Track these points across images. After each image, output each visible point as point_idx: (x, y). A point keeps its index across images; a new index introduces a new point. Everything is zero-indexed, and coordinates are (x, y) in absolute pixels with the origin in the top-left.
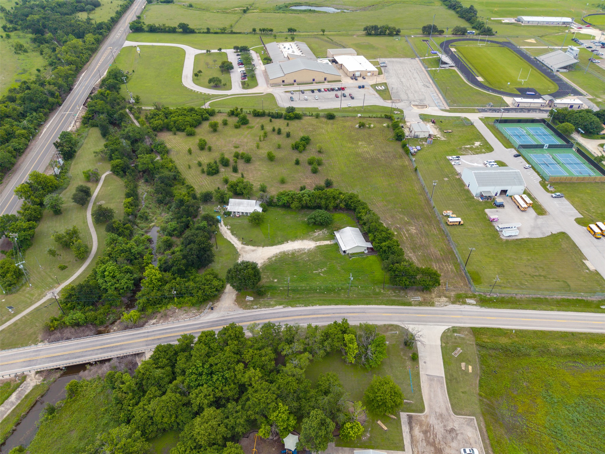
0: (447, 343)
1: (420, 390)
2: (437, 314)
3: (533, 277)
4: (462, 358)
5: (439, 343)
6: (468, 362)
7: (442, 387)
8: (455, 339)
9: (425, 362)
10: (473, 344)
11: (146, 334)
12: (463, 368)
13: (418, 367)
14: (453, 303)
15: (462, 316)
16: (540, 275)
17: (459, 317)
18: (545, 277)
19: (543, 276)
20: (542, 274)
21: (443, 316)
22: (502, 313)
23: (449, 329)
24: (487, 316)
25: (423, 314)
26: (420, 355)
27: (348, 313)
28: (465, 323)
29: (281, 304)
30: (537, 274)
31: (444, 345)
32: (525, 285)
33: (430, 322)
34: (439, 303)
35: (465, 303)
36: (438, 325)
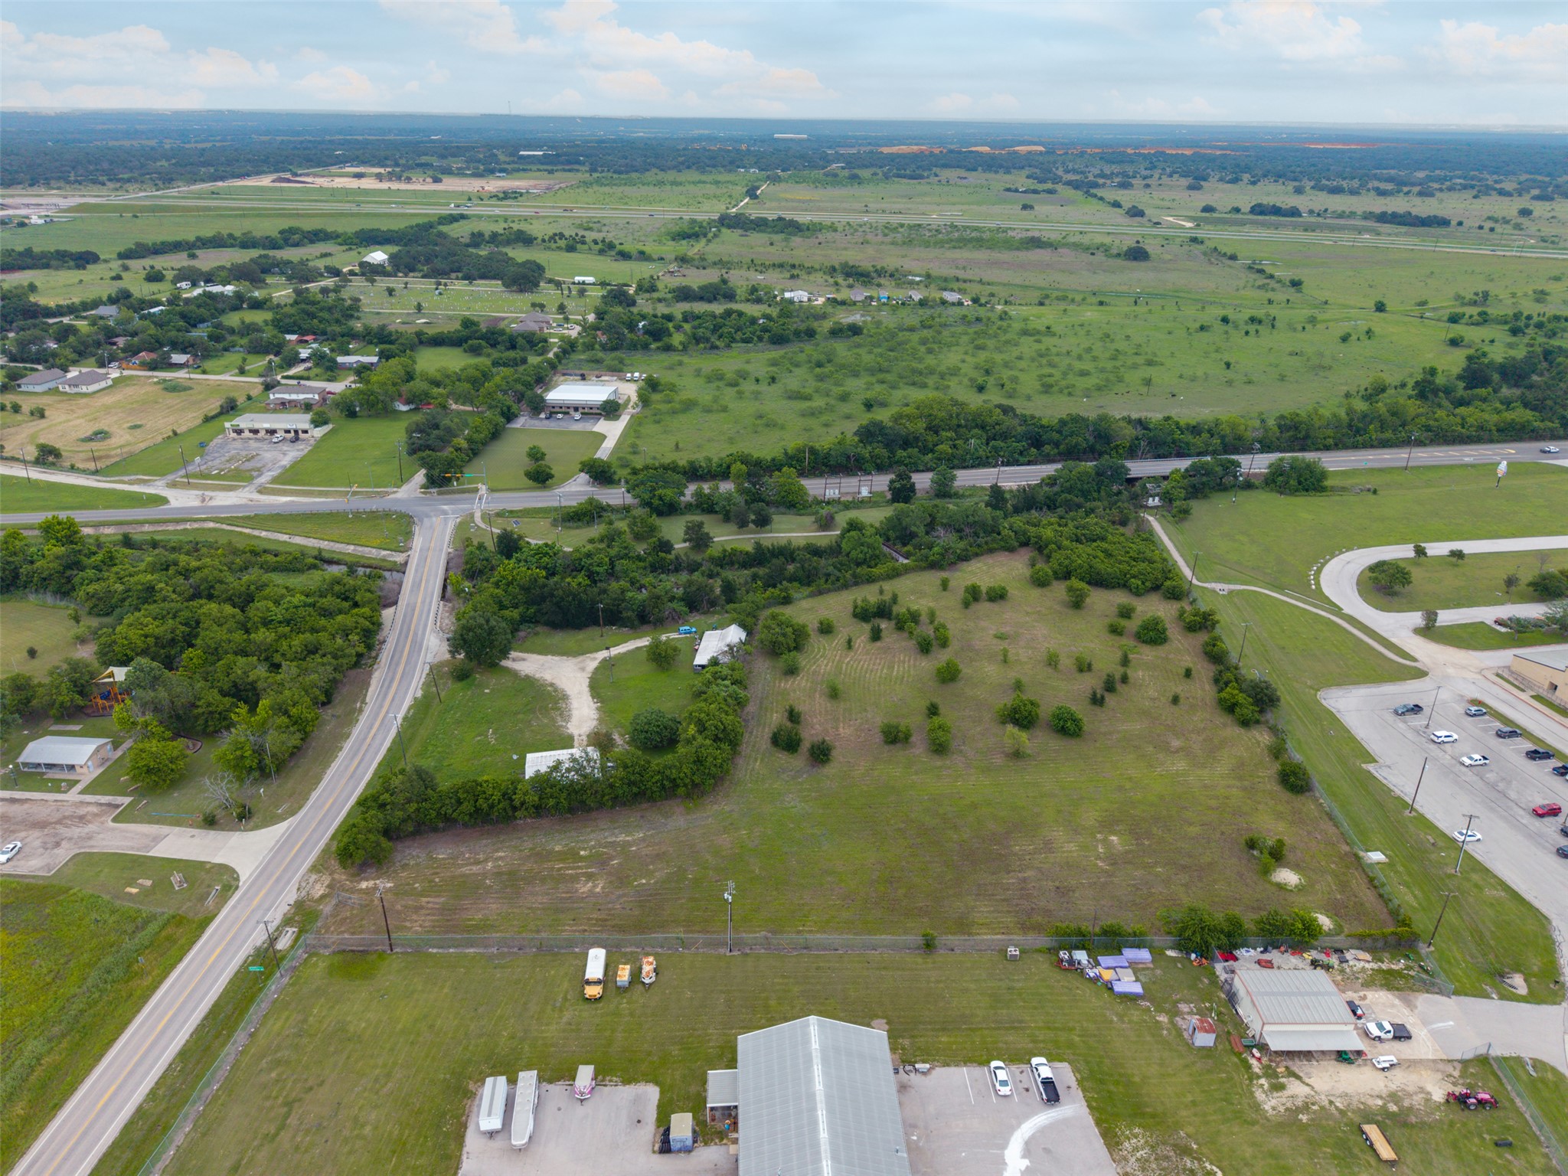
0: (208, 871)
1: (150, 822)
2: (285, 870)
3: (289, 1104)
4: (162, 884)
5: (218, 860)
6: (146, 893)
7: (132, 848)
8: (209, 886)
9: (193, 836)
10: (179, 909)
11: (428, 600)
12: (140, 881)
13: (191, 826)
14: (299, 905)
15: (253, 907)
16: (282, 1127)
17: (255, 903)
18: (271, 1138)
19: (277, 1134)
20: (285, 1136)
21: (274, 878)
22: (216, 980)
23: (237, 879)
24: (224, 951)
25: (301, 849)
26: (212, 832)
27: (362, 760)
28: (234, 907)
29: (424, 696)
30: (292, 1121)
31: (208, 866)
32: (270, 1070)
33: (273, 857)
34: (311, 880)
35: (287, 921)
36: (257, 868)
